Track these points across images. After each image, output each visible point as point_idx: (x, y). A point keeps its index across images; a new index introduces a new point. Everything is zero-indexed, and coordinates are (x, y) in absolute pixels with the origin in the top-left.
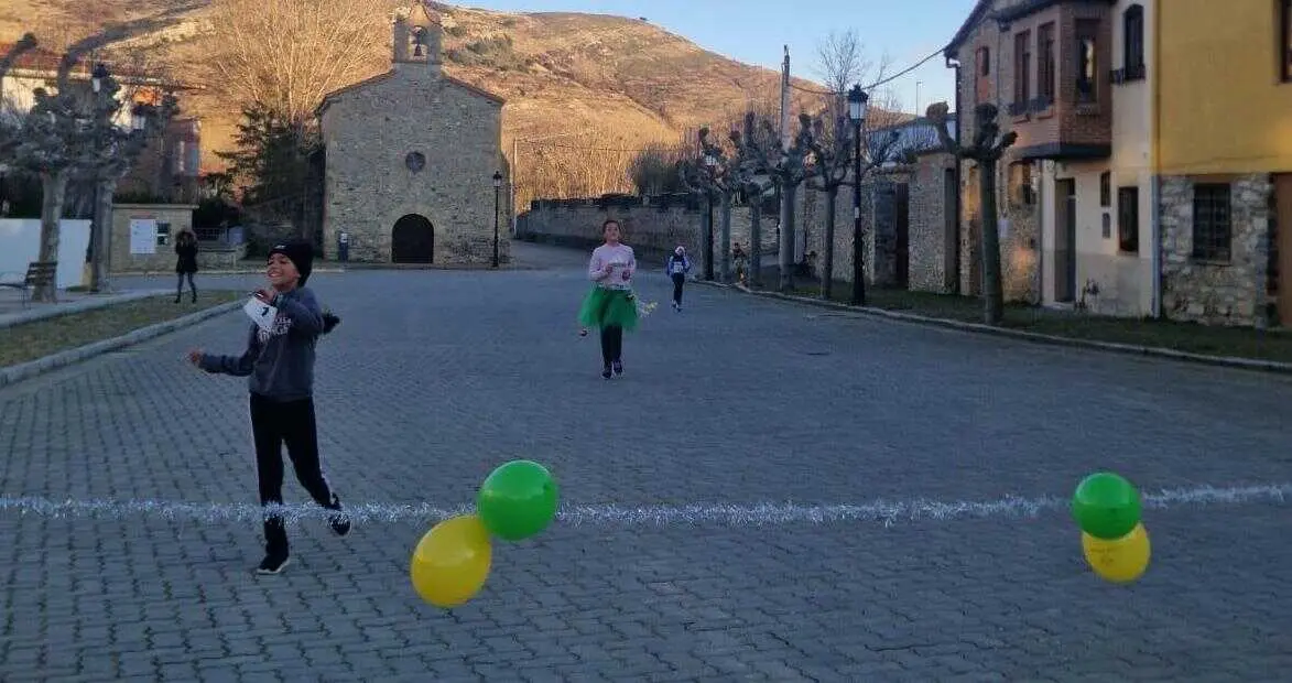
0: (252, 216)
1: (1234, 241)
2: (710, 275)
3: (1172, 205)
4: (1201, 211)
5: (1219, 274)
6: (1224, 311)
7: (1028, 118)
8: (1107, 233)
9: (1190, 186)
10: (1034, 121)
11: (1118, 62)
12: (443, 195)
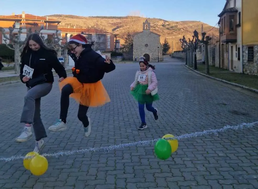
0: (124, 54)
1: (254, 58)
3: (245, 51)
4: (249, 52)
5: (252, 65)
6: (252, 72)
7: (222, 35)
8: (236, 57)
9: (247, 47)
10: (223, 35)
11: (238, 23)
12: (151, 51)
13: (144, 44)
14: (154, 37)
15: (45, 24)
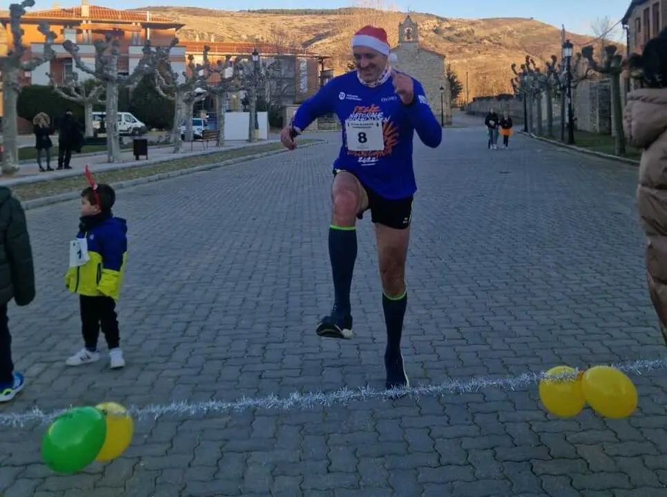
2: (526, 130)
14: (429, 62)
15: (143, 30)
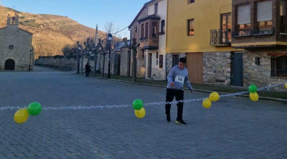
2: (78, 73)
3: (169, 59)
7: (143, 41)
8: (157, 64)
9: (172, 55)
11: (160, 30)
12: (17, 55)
13: (7, 45)
14: (24, 36)
